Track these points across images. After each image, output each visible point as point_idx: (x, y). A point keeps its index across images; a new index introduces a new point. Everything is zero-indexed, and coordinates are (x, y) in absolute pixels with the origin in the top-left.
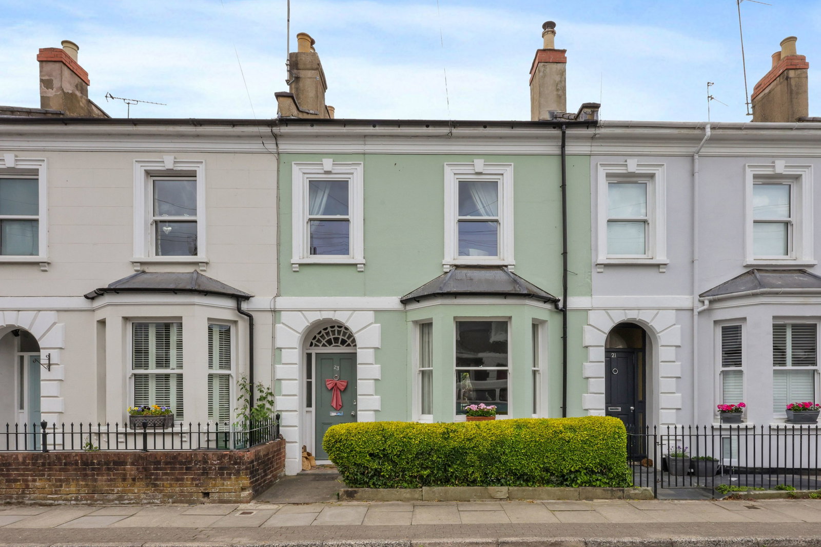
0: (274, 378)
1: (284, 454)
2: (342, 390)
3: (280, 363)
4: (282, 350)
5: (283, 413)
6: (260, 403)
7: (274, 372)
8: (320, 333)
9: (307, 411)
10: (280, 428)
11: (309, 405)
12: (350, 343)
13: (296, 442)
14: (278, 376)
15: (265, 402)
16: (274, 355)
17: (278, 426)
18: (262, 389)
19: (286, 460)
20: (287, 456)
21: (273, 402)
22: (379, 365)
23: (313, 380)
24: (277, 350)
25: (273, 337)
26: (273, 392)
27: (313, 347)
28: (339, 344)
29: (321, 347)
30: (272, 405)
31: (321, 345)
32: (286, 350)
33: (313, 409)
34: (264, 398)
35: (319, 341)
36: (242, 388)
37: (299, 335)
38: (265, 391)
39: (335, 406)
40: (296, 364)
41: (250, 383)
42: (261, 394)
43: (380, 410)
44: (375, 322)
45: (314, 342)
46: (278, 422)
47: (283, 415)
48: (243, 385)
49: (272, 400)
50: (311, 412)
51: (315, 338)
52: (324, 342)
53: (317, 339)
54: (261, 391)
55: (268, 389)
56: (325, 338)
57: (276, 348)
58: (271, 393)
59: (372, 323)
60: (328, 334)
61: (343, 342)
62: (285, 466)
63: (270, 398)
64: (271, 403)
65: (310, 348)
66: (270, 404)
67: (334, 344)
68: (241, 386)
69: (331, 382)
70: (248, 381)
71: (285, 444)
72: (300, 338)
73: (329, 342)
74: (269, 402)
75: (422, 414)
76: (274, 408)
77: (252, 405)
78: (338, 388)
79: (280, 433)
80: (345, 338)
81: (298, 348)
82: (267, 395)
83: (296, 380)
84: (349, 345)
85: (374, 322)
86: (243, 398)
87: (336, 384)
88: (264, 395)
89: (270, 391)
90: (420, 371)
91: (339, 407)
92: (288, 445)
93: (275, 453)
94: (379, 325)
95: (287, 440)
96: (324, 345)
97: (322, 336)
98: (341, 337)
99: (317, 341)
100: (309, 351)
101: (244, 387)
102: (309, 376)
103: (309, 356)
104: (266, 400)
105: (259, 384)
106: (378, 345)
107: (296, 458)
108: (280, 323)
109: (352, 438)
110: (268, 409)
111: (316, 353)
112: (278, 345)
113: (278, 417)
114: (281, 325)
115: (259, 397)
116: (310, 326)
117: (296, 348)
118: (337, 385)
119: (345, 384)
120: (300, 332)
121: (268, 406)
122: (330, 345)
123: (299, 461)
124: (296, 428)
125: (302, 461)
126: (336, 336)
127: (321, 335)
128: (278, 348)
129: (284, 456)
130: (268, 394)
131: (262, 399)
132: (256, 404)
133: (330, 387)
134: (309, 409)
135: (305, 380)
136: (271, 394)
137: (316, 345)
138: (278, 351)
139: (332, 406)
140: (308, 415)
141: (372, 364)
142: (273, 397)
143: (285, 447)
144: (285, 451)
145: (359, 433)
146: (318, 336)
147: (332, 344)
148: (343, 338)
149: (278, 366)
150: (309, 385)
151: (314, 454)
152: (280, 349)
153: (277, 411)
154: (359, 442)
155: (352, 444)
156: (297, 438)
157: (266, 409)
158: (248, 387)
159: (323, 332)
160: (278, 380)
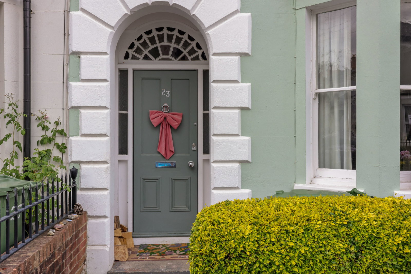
0: (67, 104)
1: (84, 240)
2: (176, 127)
3: (78, 78)
4: (82, 56)
5: (83, 166)
6: (42, 148)
7: (68, 94)
8: (140, 38)
9: (119, 161)
10: (78, 193)
11: (123, 150)
12: (188, 56)
13: (105, 217)
14: (74, 102)
15: (50, 147)
16: (66, 65)
17: (74, 189)
18: (46, 124)
19: (88, 248)
20: (90, 241)
21: (66, 148)
22: (249, 84)
23: (130, 112)
24: (71, 56)
25: (66, 34)
26: (65, 129)
27: (129, 60)
28: (169, 56)
29: (141, 61)
30: (64, 153)
31: (141, 57)
32: (89, 56)
33: (129, 157)
34: (50, 140)
35: (138, 51)
36: (9, 122)
37: (111, 30)
38: (52, 127)
39: (163, 153)
40: (105, 81)
41: (24, 113)
42: (43, 133)
43: (250, 161)
44: (243, 10)
45: (131, 52)
46: (74, 183)
47: (84, 169)
48: (11, 115)
49: (63, 144)
50: (126, 161)
51: (132, 46)
52: (146, 52)
53: (135, 48)
54: (45, 128)
55: (57, 123)
56: (149, 47)
57: (70, 52)
58: (62, 131)
59: (236, 12)
60: (152, 40)
61: (177, 53)
62: (85, 260)
63: (59, 140)
64: (63, 148)
65: (125, 61)
66: (61, 151)
67: (162, 56)
68: (8, 119)
69: (156, 115)
70: (21, 110)
71: (86, 221)
72: (112, 36)
73: (155, 52)
74: (58, 147)
75: (320, 167)
76: (67, 158)
77: (27, 153)
78: (168, 124)
79: (78, 201)
80: (180, 47)
81: (108, 52)
82: (54, 135)
83: (105, 108)
84: (184, 58)
85: (239, 9)
86: (10, 140)
87: (165, 118)
88: (49, 134)
89: (59, 128)
90: (316, 93)
91: (169, 154)
92: (91, 222)
93: (67, 246)
94: (249, 14)
95: (89, 213)
96: (146, 58)
97: (144, 44)
98: (173, 45)
99: (135, 51)
100: (123, 67)
101: (13, 120)
102: (123, 105)
103: (123, 74)
104: (53, 143)
105: (40, 115)
106: (246, 48)
107: (105, 245)
108: (77, 10)
109: (272, 248)
110: (57, 159)
111: (134, 70)
112: (75, 46)
113: (74, 174)
114: (80, 13)
115: (40, 139)
116: (130, 16)
117: (105, 53)
118: (168, 119)
119: (179, 118)
120: (113, 25)
121: (56, 153)
122: (155, 58)
123: (110, 248)
124: (106, 193)
125: (115, 245)
126: (165, 43)
127: (141, 41)
128: (74, 53)
129: (85, 243)
130: (55, 132)
131: (46, 141)
132: (35, 148)
133: (155, 122)
134: (123, 157)
135: (117, 112)
136: (62, 133)
137: (134, 58)
138: (73, 59)
139: (159, 153)
140: (122, 166)
141: (236, 82)
142: (65, 138)
143: (86, 226)
144: (86, 234)
145: (287, 232)
146: (137, 44)
147: (159, 55)
148: (176, 46)
149: (73, 84)
150: (123, 119)
151: (130, 229)
152: (78, 54)
153: (73, 162)
154: (291, 258)
155: (272, 263)
156: (107, 211)
157: (52, 159)
158: (20, 121)
159: (145, 37)
160: (73, 108)
